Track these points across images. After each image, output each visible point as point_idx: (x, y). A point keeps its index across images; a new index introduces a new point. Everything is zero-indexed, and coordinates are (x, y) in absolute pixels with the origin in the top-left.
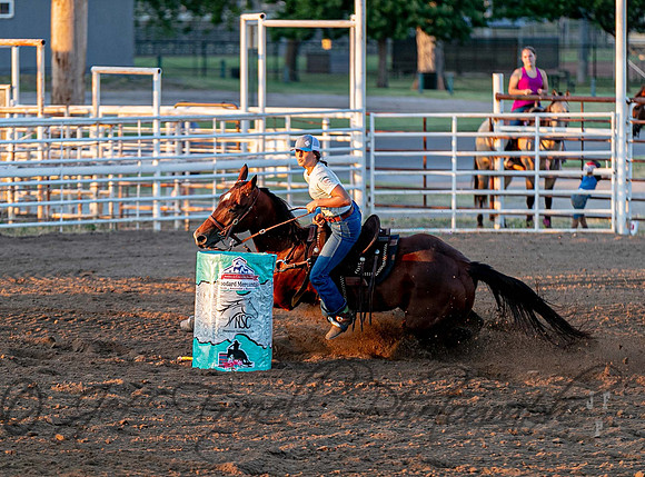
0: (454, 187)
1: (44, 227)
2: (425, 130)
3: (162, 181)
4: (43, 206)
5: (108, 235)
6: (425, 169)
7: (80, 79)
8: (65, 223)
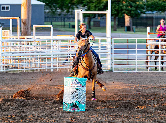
0: (136, 59)
1: (19, 70)
2: (128, 43)
3: (53, 57)
4: (19, 64)
5: (38, 73)
6: (128, 54)
7: (29, 28)
8: (26, 69)
